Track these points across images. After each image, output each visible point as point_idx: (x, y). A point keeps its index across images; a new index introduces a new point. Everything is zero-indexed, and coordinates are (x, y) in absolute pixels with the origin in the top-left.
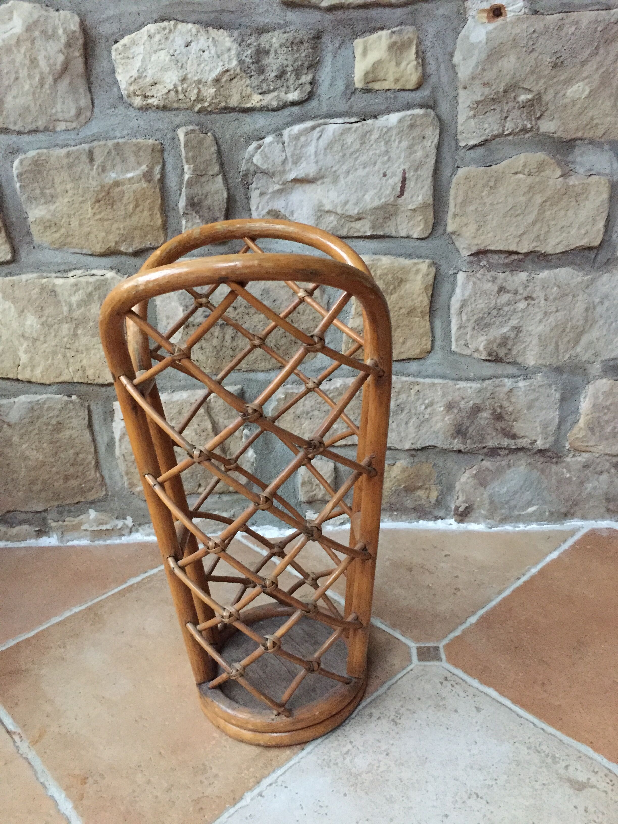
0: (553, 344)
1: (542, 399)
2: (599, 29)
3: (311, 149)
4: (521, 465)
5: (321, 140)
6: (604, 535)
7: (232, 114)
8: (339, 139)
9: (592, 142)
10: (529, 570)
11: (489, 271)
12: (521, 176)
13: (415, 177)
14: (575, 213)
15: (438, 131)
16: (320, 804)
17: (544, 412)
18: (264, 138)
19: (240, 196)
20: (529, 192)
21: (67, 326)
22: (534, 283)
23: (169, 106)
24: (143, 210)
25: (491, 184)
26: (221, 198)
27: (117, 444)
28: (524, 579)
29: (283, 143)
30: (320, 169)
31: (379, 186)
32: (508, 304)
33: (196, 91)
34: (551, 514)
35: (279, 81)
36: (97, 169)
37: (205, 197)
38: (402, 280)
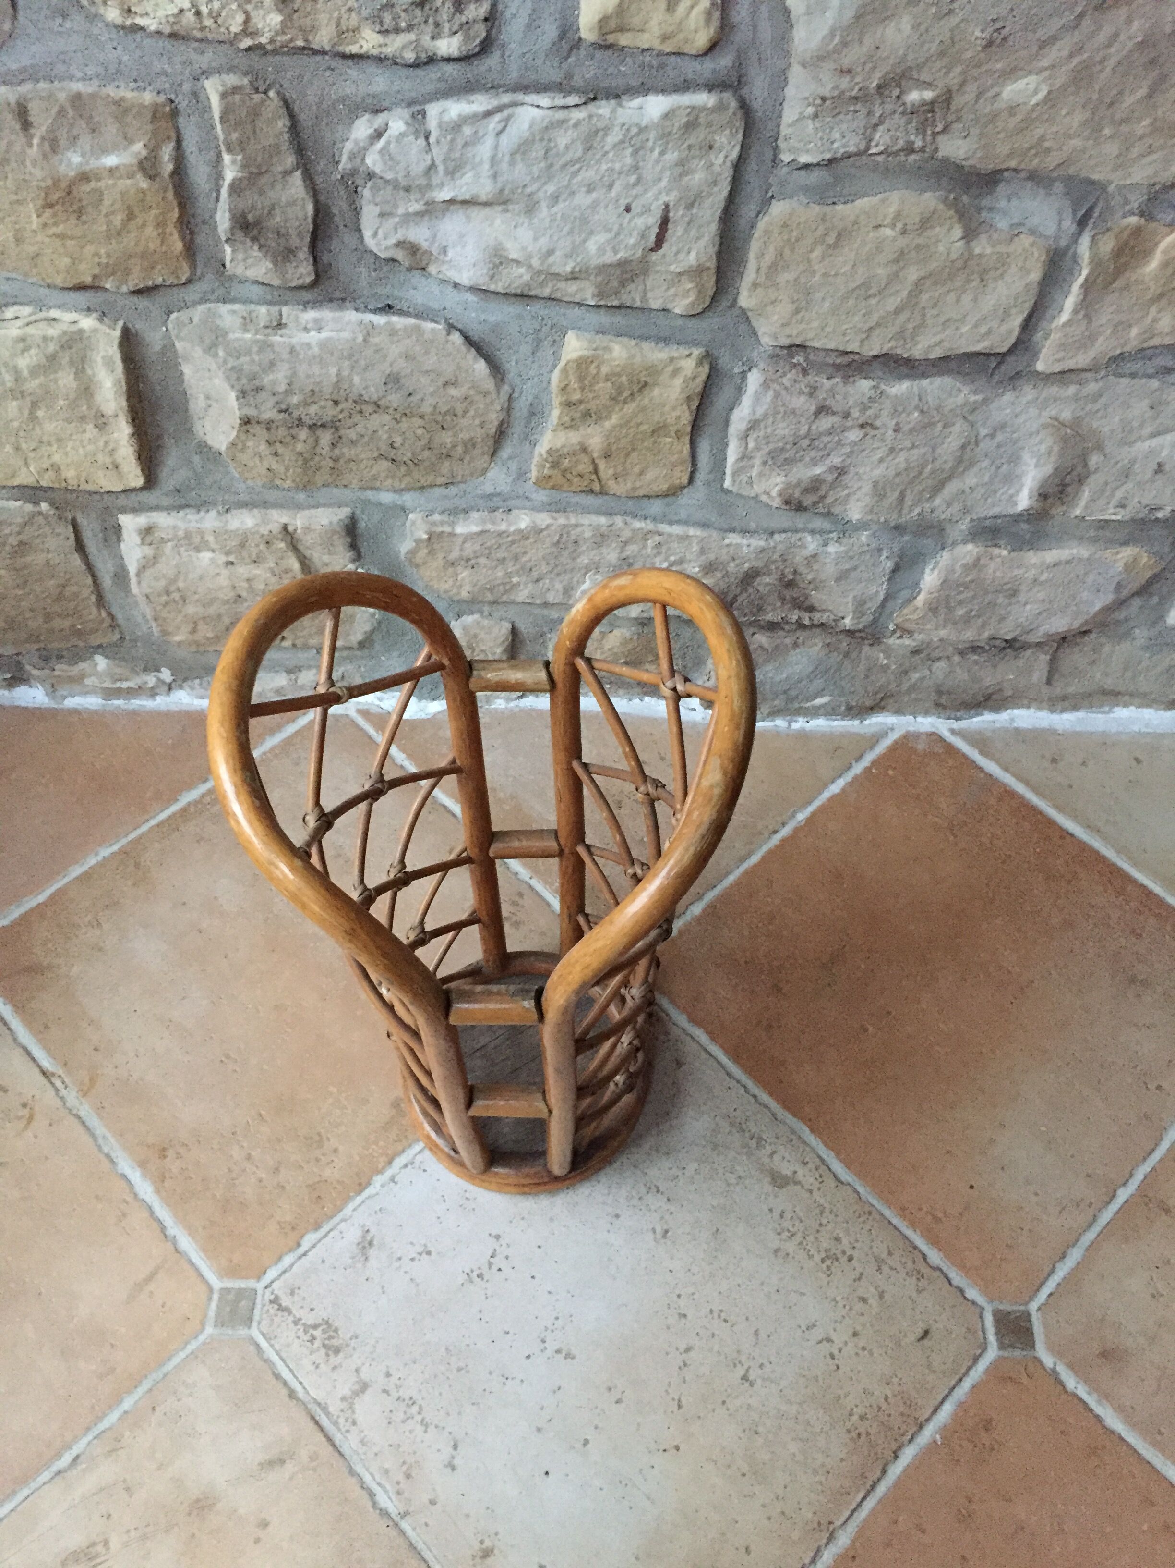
0: (896, 494)
1: (863, 568)
3: (484, 150)
4: (816, 644)
5: (504, 136)
6: (921, 747)
7: (319, 59)
8: (542, 139)
9: (1033, 177)
10: (793, 816)
12: (887, 232)
13: (687, 219)
14: (975, 300)
15: (740, 136)
17: (864, 584)
18: (386, 111)
19: (339, 206)
20: (897, 261)
21: (14, 403)
22: (881, 404)
23: (182, 33)
24: (144, 225)
25: (831, 240)
26: (301, 215)
27: (133, 578)
28: (785, 832)
29: (427, 138)
30: (502, 191)
31: (616, 228)
32: (831, 432)
33: (240, 18)
34: (850, 708)
35: (418, 12)
36: (40, 145)
37: (269, 213)
38: (646, 384)
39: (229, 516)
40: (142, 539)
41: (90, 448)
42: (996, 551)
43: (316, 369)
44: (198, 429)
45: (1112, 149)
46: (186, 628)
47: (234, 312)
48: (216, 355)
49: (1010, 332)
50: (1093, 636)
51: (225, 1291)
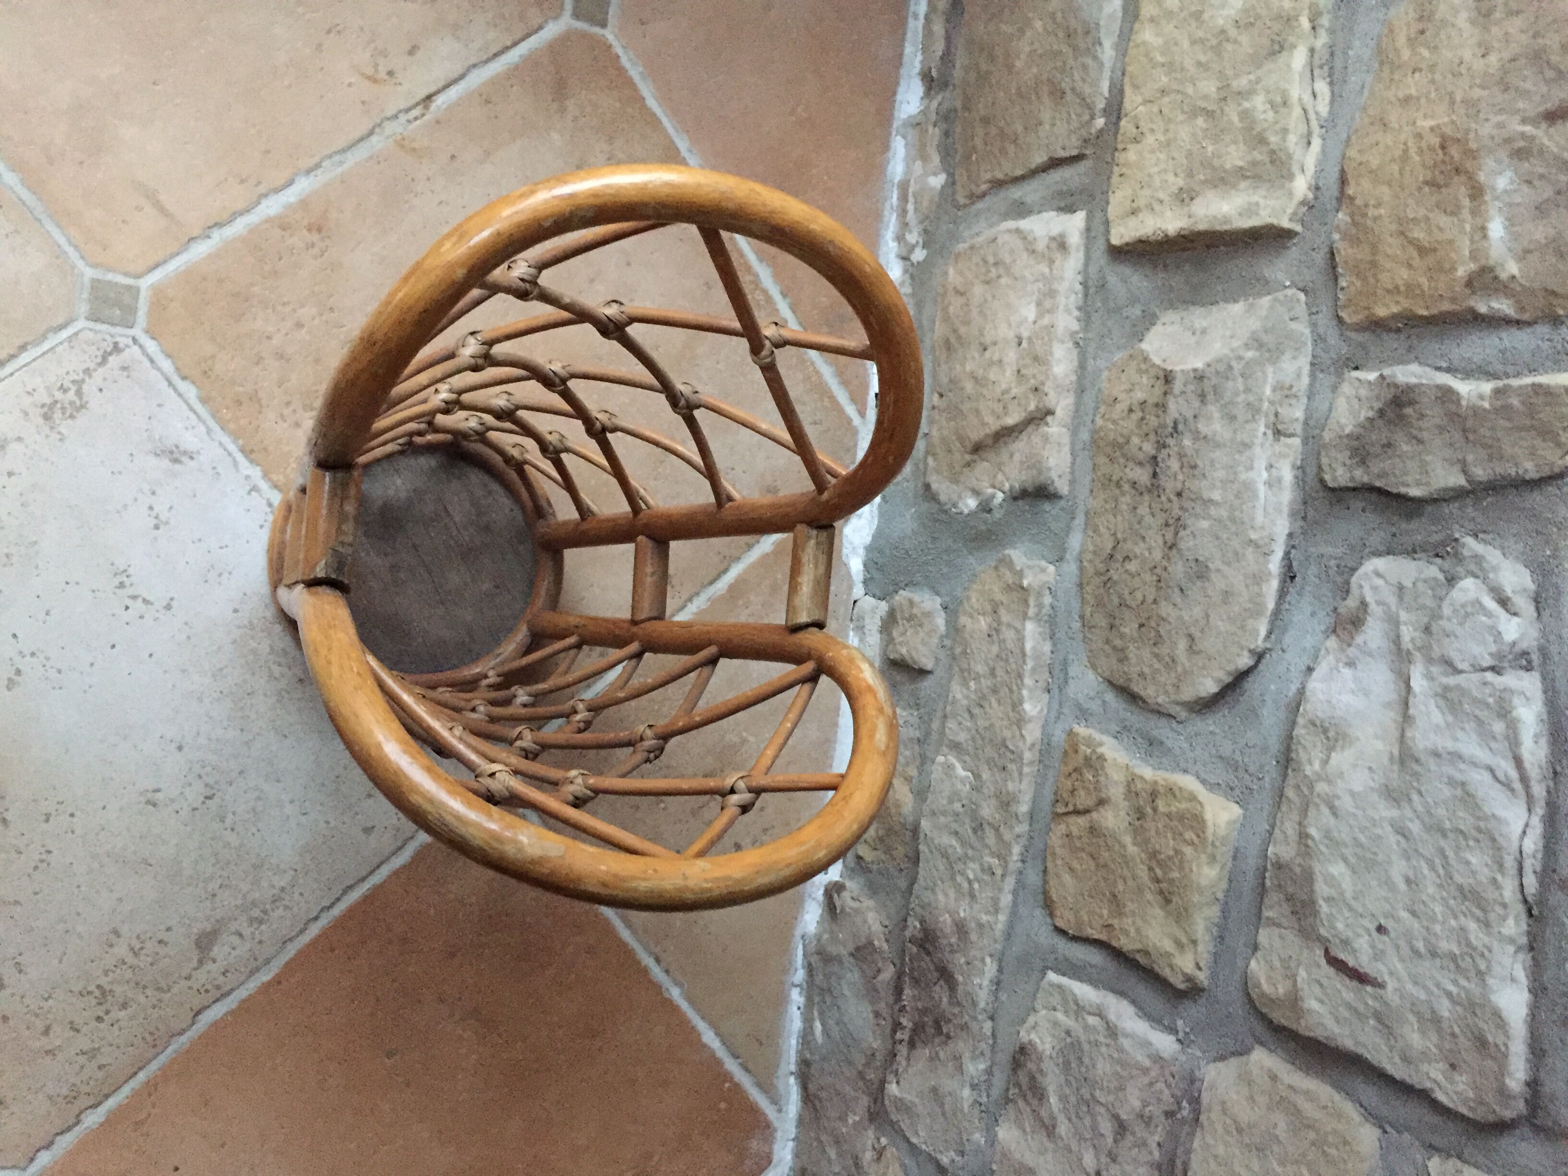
1: (945, 1126)
4: (876, 1040)
6: (754, 1145)
8: (1480, 830)
10: (677, 983)
11: (1167, 1115)
13: (1361, 1008)
15: (1464, 1111)
17: (928, 1122)
18: (1536, 615)
19: (1419, 530)
21: (1214, 89)
24: (1410, 266)
26: (1409, 479)
27: (1016, 224)
28: (657, 972)
30: (1417, 761)
31: (1359, 908)
34: (808, 1064)
36: (1523, 135)
37: (1415, 437)
38: (1168, 901)
39: (1070, 345)
40: (1055, 238)
41: (1157, 181)
43: (1220, 474)
44: (1170, 316)
46: (959, 282)
47: (1299, 376)
48: (1247, 346)
51: (135, 291)
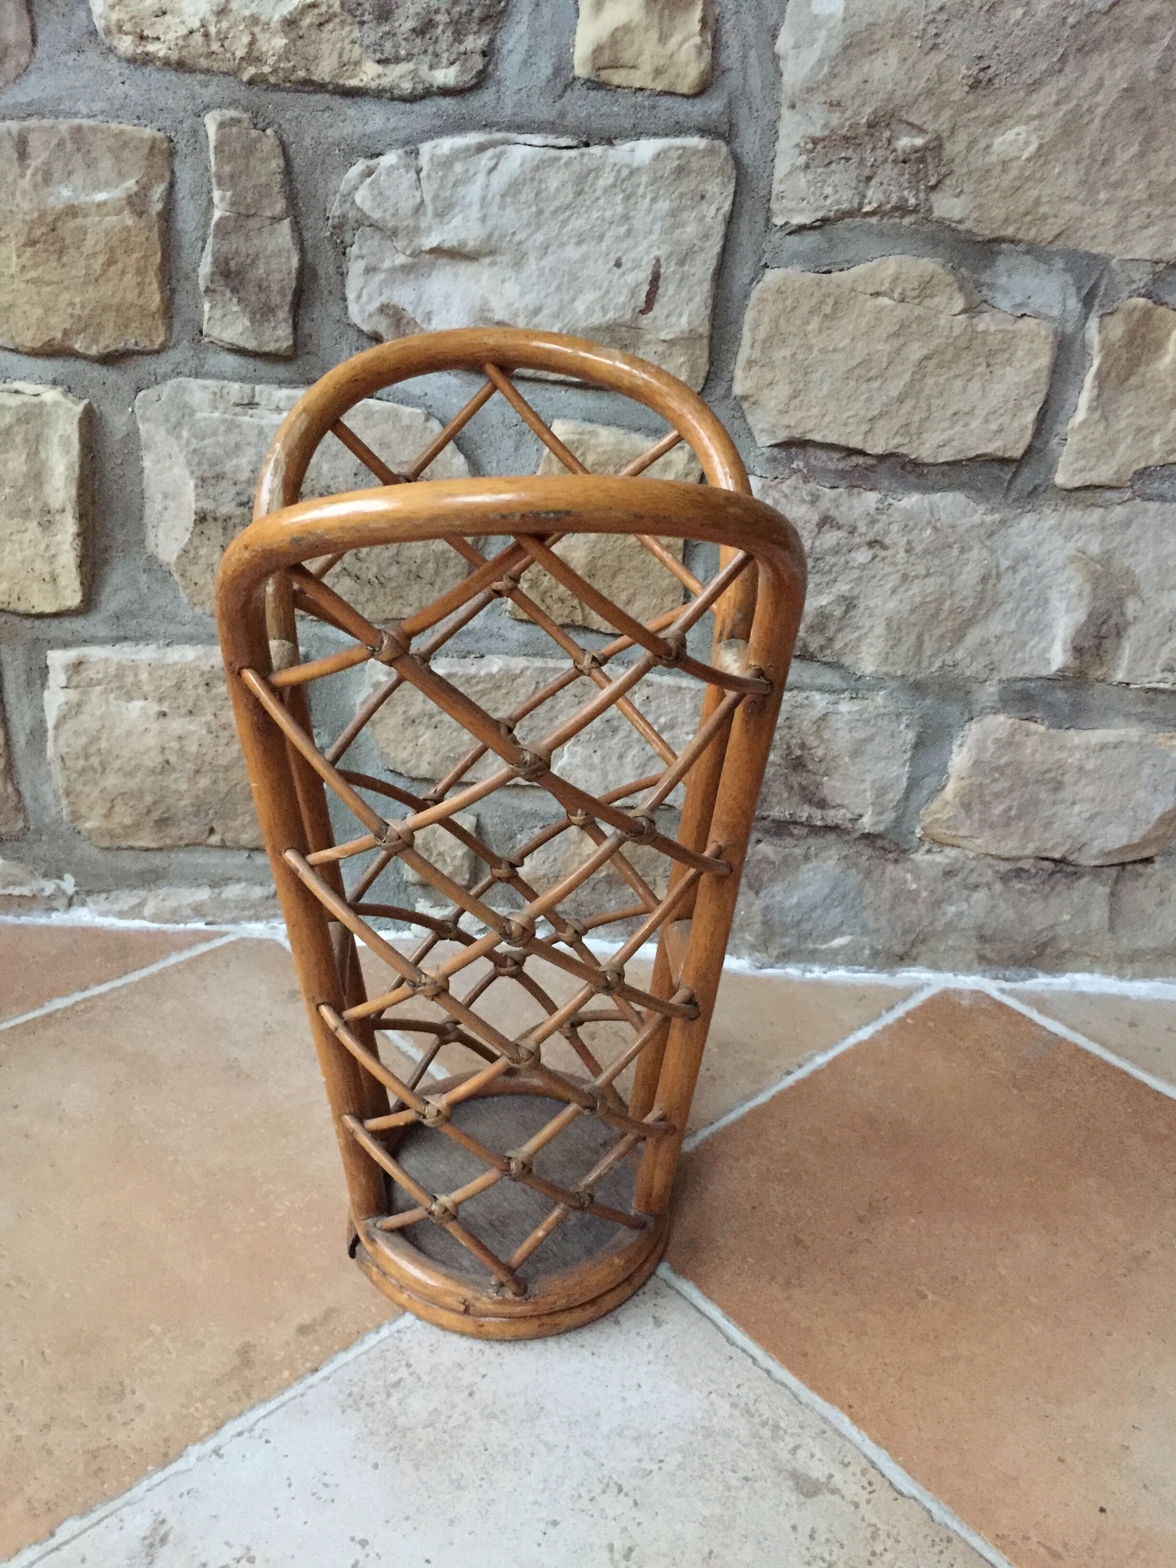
0: (913, 638)
1: (878, 739)
2: (1071, 20)
3: (474, 191)
4: (830, 858)
5: (495, 174)
6: (965, 1003)
7: (319, 96)
8: (533, 179)
9: (1033, 250)
10: (811, 1058)
11: (806, 480)
12: (885, 301)
13: (678, 276)
14: (983, 389)
15: (731, 188)
16: (326, 1479)
17: (883, 764)
18: (380, 154)
19: (325, 267)
20: (896, 335)
22: (890, 516)
23: (189, 62)
24: (123, 273)
25: (828, 309)
26: (285, 267)
27: (51, 734)
28: (800, 1074)
29: (418, 171)
30: (490, 236)
31: (606, 284)
32: (836, 551)
33: (246, 39)
34: (875, 954)
35: (418, 41)
36: (34, 175)
37: (253, 262)
39: (169, 650)
40: (69, 679)
41: (29, 552)
42: (1033, 726)
44: (150, 541)
45: (1109, 216)
46: (100, 810)
47: (205, 387)
48: (178, 437)
49: (1023, 429)
50: (1157, 866)
